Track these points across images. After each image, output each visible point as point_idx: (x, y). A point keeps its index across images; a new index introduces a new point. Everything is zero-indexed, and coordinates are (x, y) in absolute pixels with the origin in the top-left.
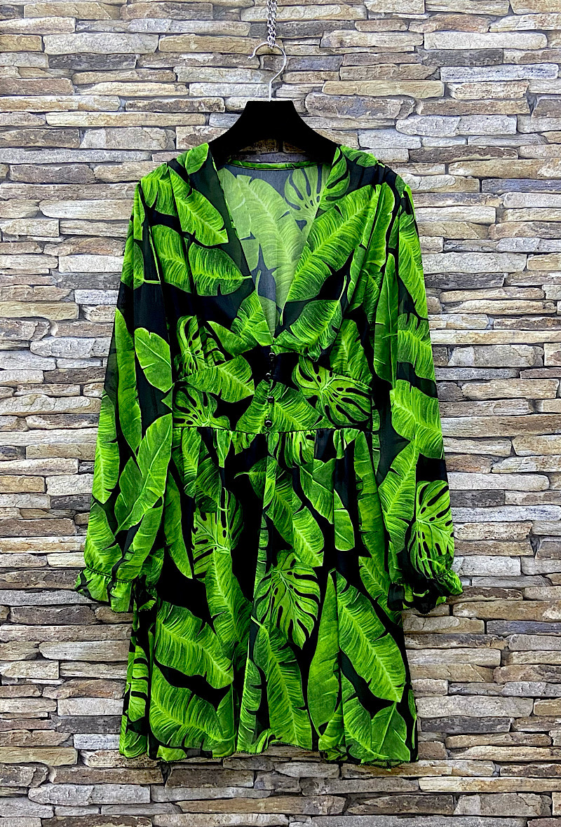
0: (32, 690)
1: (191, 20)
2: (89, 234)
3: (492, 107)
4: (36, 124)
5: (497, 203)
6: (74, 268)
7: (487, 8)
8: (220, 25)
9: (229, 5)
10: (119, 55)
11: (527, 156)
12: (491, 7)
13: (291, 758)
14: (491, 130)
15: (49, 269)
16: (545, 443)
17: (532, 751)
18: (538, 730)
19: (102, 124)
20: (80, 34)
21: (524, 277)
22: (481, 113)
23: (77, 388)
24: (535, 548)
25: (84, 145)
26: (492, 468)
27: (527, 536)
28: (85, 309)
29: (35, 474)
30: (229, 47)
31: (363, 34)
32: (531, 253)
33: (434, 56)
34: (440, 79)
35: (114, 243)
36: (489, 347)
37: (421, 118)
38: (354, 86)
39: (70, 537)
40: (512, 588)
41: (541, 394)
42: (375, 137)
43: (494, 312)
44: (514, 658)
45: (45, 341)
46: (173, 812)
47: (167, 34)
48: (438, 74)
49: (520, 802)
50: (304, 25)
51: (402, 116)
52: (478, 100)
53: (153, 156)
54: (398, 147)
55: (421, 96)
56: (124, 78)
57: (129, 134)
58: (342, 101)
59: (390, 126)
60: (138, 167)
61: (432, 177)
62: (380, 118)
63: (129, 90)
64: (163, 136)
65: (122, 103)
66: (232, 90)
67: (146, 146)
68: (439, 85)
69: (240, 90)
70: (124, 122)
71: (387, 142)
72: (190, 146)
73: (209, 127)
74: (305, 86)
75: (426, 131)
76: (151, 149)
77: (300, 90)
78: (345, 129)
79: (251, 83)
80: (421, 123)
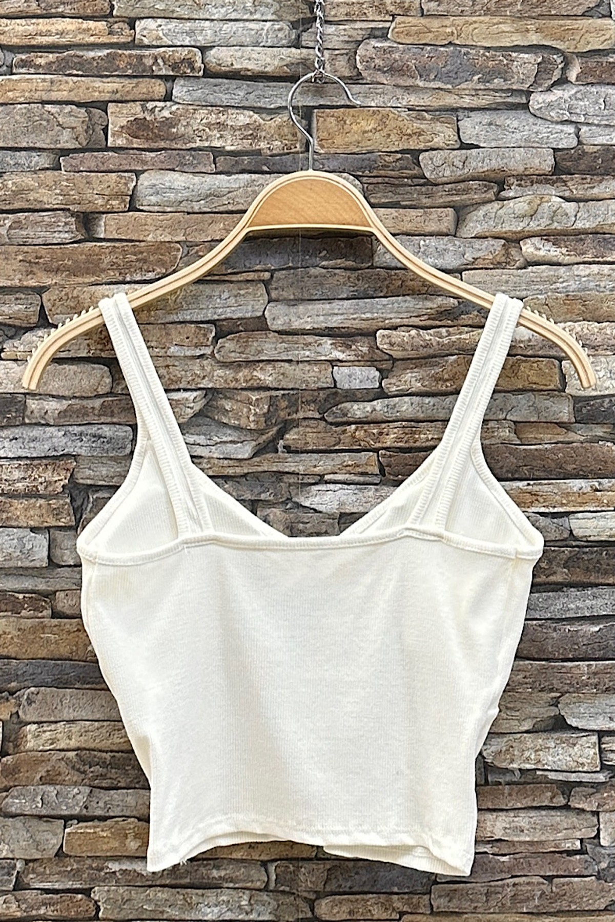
37: (575, 90)
38: (448, 27)
42: (490, 124)
51: (541, 85)
53: (63, 160)
54: (534, 145)
55: (576, 48)
56: (12, 10)
57: (18, 117)
58: (427, 55)
59: (519, 104)
60: (32, 182)
61: (601, 203)
62: (500, 88)
63: (19, 34)
64: (83, 122)
65: (7, 58)
66: (218, 34)
67: (48, 141)
68: (609, 27)
69: (232, 34)
70: (10, 94)
71: (514, 135)
72: (135, 140)
73: (172, 103)
74: (356, 27)
75: (586, 114)
76: (59, 146)
77: (346, 33)
78: (432, 108)
79: (253, 20)
80: (576, 99)
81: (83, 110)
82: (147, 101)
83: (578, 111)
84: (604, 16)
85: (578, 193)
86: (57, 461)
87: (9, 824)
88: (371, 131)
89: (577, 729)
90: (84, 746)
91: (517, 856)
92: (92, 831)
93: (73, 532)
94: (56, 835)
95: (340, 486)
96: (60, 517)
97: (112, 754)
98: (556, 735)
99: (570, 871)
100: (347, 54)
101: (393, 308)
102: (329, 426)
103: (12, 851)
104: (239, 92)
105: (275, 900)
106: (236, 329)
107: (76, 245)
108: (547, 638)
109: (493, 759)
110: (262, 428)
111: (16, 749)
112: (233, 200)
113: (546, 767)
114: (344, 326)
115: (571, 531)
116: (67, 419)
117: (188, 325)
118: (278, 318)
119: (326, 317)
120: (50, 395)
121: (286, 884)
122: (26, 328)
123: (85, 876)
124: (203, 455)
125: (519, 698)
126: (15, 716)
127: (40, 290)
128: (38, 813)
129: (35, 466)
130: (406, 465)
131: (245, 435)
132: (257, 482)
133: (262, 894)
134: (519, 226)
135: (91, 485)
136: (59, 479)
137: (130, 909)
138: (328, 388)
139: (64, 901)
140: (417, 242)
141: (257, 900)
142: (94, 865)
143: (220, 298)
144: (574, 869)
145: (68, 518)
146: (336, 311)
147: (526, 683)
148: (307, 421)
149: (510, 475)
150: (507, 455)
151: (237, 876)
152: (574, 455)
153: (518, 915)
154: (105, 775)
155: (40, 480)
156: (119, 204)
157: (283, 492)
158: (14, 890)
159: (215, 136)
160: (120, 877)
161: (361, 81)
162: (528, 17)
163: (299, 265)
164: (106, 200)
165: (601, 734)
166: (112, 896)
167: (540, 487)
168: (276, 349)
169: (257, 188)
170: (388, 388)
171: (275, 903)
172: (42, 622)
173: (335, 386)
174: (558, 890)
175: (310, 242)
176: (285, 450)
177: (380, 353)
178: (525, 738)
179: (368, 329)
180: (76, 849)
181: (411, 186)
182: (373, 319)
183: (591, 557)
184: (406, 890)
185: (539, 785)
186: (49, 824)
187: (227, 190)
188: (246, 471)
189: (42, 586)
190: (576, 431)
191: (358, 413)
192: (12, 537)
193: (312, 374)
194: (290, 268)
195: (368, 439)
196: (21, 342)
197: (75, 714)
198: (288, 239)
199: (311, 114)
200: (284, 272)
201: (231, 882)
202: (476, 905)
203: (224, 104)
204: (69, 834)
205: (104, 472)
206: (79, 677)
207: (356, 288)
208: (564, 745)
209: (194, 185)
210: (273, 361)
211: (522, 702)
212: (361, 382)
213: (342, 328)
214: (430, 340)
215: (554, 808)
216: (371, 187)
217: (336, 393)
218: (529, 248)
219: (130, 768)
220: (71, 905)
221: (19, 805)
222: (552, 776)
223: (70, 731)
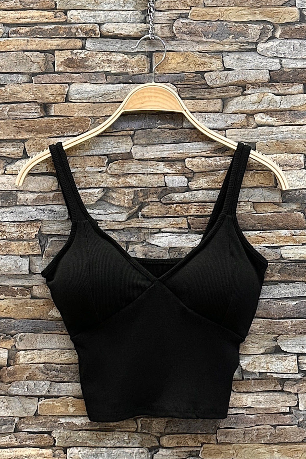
37: (279, 41)
38: (217, 12)
42: (238, 59)
51: (262, 40)
53: (34, 78)
54: (259, 68)
55: (279, 21)
56: (9, 6)
57: (12, 58)
58: (207, 26)
59: (252, 49)
60: (19, 89)
61: (292, 96)
62: (243, 41)
63: (12, 18)
64: (43, 60)
65: (6, 29)
66: (107, 17)
67: (27, 69)
68: (295, 11)
69: (114, 17)
70: (8, 47)
71: (250, 64)
72: (68, 68)
73: (85, 50)
74: (173, 13)
75: (285, 53)
76: (32, 72)
77: (168, 16)
78: (210, 51)
79: (124, 10)
80: (280, 46)
81: (43, 54)
82: (74, 49)
83: (281, 52)
84: (292, 6)
85: (281, 92)
86: (33, 223)
87: (12, 399)
88: (181, 63)
89: (286, 352)
90: (47, 361)
91: (258, 415)
92: (52, 403)
93: (41, 257)
94: (34, 405)
95: (169, 234)
96: (34, 250)
97: (61, 365)
98: (276, 356)
99: (284, 423)
100: (169, 26)
101: (193, 148)
102: (163, 205)
103: (13, 413)
104: (117, 45)
105: (140, 437)
106: (118, 158)
107: (40, 119)
108: (271, 308)
109: (246, 368)
110: (131, 206)
111: (14, 363)
112: (115, 96)
113: (272, 371)
114: (170, 156)
115: (281, 255)
116: (37, 203)
117: (95, 157)
118: (138, 153)
119: (161, 152)
120: (29, 191)
121: (146, 429)
122: (17, 159)
123: (48, 425)
124: (103, 219)
125: (258, 337)
126: (14, 347)
127: (24, 141)
128: (25, 394)
129: (22, 225)
130: (201, 223)
131: (123, 210)
132: (129, 232)
133: (134, 434)
134: (254, 108)
135: (49, 235)
136: (34, 231)
137: (71, 441)
138: (162, 186)
139: (38, 438)
140: (204, 116)
141: (132, 437)
142: (53, 420)
143: (110, 144)
144: (286, 422)
145: (38, 250)
146: (166, 150)
147: (261, 330)
148: (152, 202)
149: (251, 228)
150: (250, 218)
151: (123, 425)
152: (282, 218)
153: (260, 444)
154: (58, 375)
155: (24, 232)
156: (61, 99)
157: (141, 237)
158: (14, 432)
159: (106, 66)
160: (65, 425)
161: (175, 39)
162: (256, 7)
163: (148, 127)
164: (54, 97)
165: (298, 355)
166: (61, 435)
167: (266, 234)
168: (137, 168)
169: (127, 91)
170: (191, 186)
171: (141, 438)
172: (26, 301)
173: (166, 186)
174: (279, 432)
175: (152, 116)
176: (142, 217)
177: (187, 169)
178: (261, 357)
179: (181, 158)
180: (44, 412)
181: (201, 89)
182: (183, 153)
183: (291, 268)
184: (204, 432)
185: (268, 380)
186: (31, 399)
187: (113, 92)
188: (123, 227)
189: (26, 284)
190: (283, 206)
191: (177, 198)
192: (11, 260)
193: (154, 180)
194: (143, 129)
195: (182, 211)
196: (14, 166)
197: (43, 346)
198: (142, 115)
199: (152, 55)
200: (140, 131)
201: (119, 428)
202: (239, 439)
203: (110, 51)
204: (41, 404)
205: (55, 228)
206: (44, 328)
207: (175, 138)
208: (280, 360)
209: (96, 89)
210: (136, 174)
211: (259, 339)
212: (178, 183)
213: (169, 157)
214: (211, 163)
215: (276, 391)
216: (181, 90)
217: (166, 189)
218: (258, 118)
219: (69, 372)
220: (42, 439)
221: (16, 390)
222: (275, 376)
223: (40, 354)
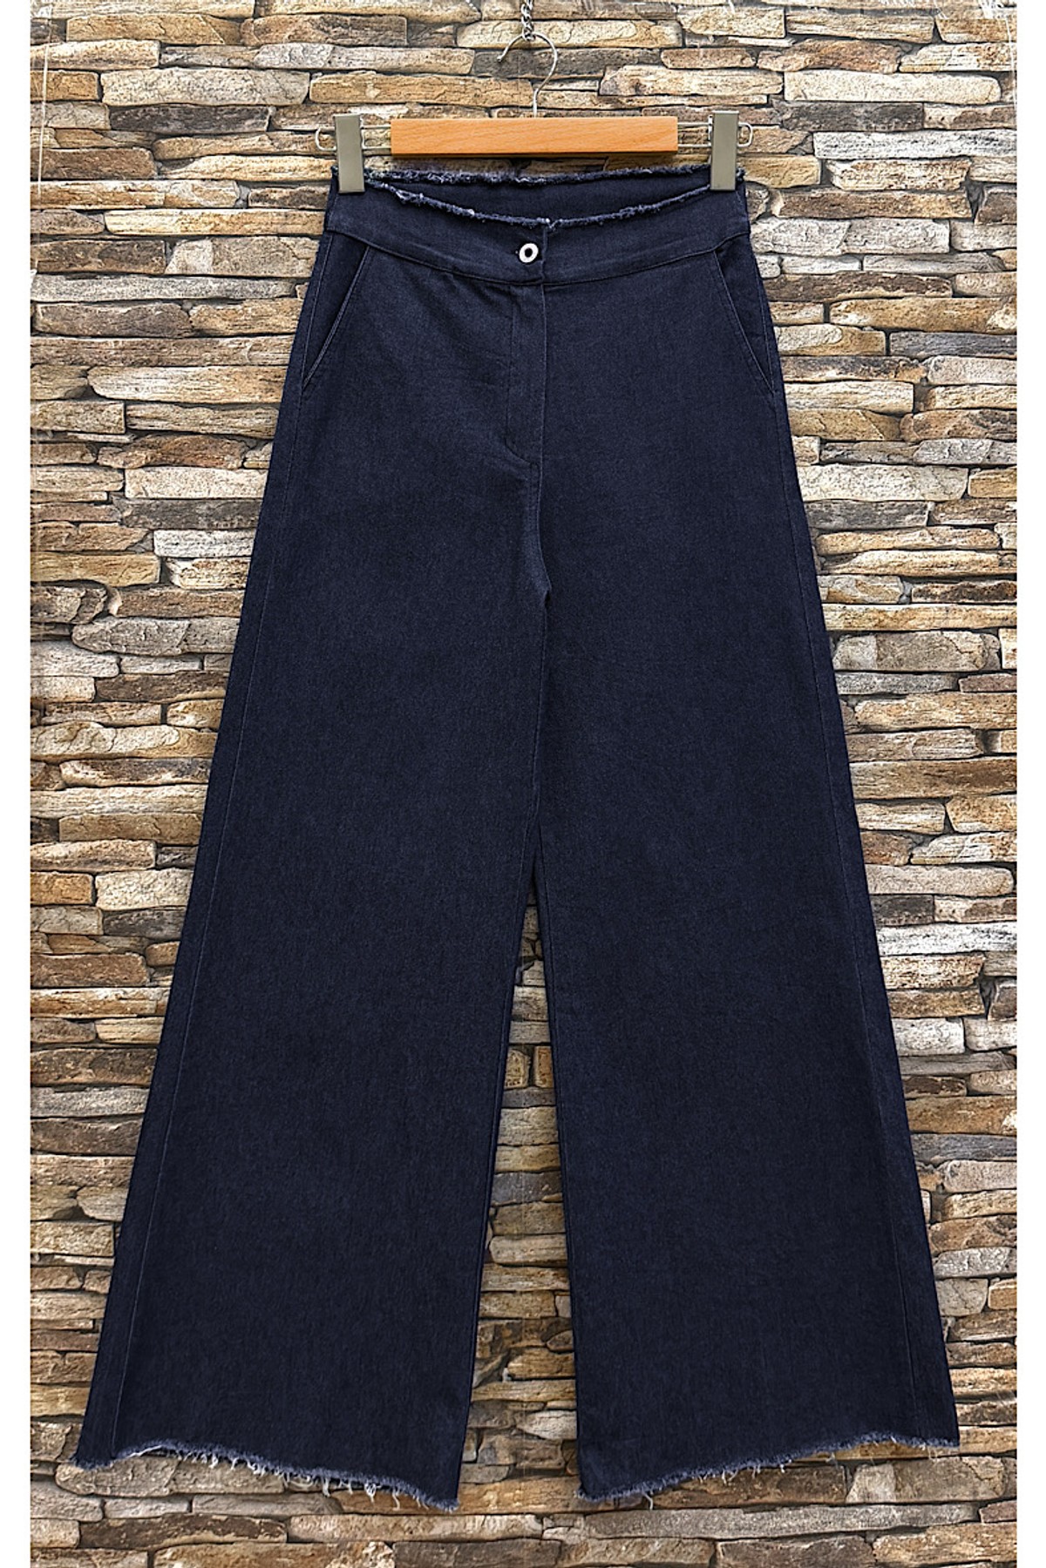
0: (65, 1277)
1: (367, 46)
2: (179, 428)
3: (906, 204)
4: (86, 231)
5: (916, 375)
6: (153, 491)
7: (895, 28)
8: (421, 56)
9: (436, 19)
10: (239, 108)
11: (968, 292)
12: (903, 27)
13: (545, 1403)
14: (904, 246)
15: (108, 493)
16: (1005, 808)
17: (986, 1377)
18: (995, 1335)
19: (205, 230)
20: (168, 70)
21: (963, 509)
22: (886, 214)
23: (155, 711)
24: (987, 1001)
25: (173, 268)
26: (911, 856)
27: (974, 980)
28: (171, 566)
29: (75, 869)
30: (436, 94)
31: (676, 74)
32: (976, 466)
33: (801, 113)
34: (813, 154)
35: (226, 445)
36: (903, 636)
39: (137, 990)
40: (949, 1075)
41: (998, 720)
43: (913, 572)
44: (955, 1206)
45: (100, 625)
46: (326, 1511)
47: (324, 71)
48: (810, 145)
49: (966, 1473)
50: (570, 56)
52: (881, 191)
